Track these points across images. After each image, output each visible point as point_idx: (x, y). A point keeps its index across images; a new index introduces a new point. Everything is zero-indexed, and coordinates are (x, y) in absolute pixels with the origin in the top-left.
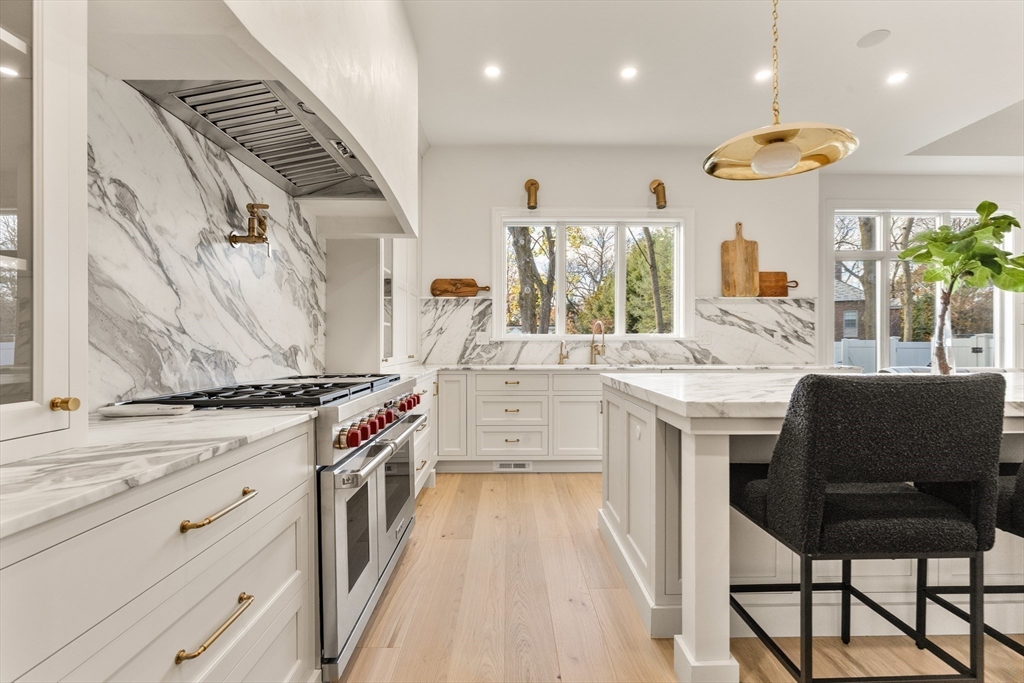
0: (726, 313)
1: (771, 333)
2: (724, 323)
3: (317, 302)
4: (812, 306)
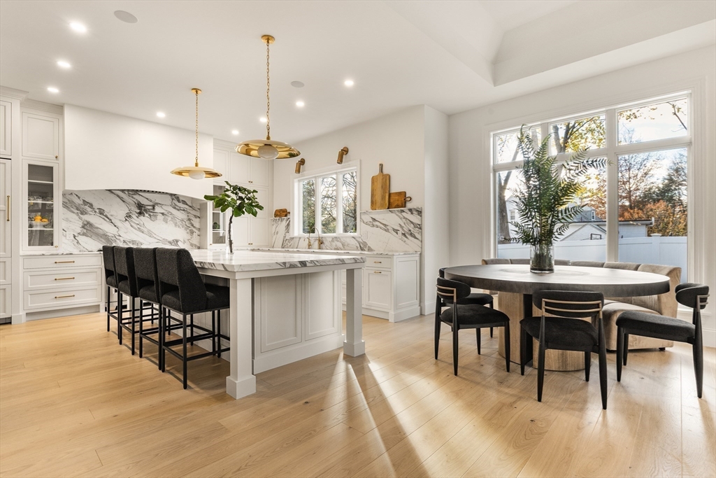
0: (374, 220)
1: (396, 231)
2: (373, 226)
3: (193, 225)
4: (420, 212)
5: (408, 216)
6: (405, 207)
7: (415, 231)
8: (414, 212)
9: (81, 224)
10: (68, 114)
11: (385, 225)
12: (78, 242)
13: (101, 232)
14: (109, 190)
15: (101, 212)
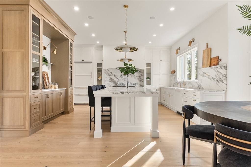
0: (204, 73)
1: (214, 79)
2: (204, 76)
3: (140, 78)
4: (226, 68)
5: (219, 70)
6: (218, 65)
7: (223, 79)
8: (223, 67)
9: (109, 79)
10: (104, 48)
11: (209, 76)
12: (109, 84)
13: (114, 81)
14: (116, 68)
15: (114, 75)
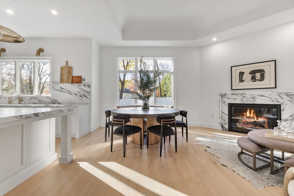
0: (62, 88)
1: (76, 95)
2: (62, 91)
4: (89, 86)
5: (83, 87)
6: (81, 83)
7: (87, 95)
8: (87, 86)
11: (69, 91)
